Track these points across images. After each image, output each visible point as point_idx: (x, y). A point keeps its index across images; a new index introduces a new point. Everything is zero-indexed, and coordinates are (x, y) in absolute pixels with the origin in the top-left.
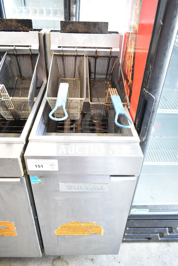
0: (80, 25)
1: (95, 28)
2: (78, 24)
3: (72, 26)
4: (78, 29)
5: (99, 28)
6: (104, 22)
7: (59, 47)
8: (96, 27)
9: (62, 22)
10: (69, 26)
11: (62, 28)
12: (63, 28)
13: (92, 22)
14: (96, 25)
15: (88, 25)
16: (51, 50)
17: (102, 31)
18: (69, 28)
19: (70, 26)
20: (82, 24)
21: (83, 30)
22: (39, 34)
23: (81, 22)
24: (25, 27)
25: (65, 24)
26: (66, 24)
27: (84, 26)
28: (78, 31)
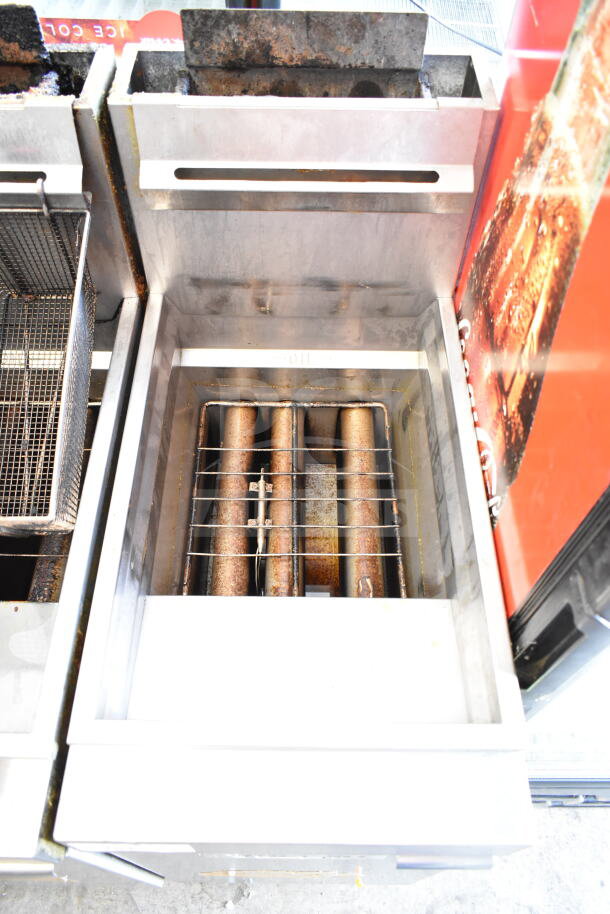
0: (284, 30)
1: (356, 42)
2: (274, 23)
3: (239, 34)
4: (270, 48)
5: (376, 42)
6: (408, 14)
7: (181, 174)
8: (363, 37)
9: (188, 18)
10: (223, 34)
11: (192, 46)
12: (197, 44)
13: (343, 14)
14: (364, 27)
15: (321, 29)
16: (146, 191)
17: (393, 58)
18: (227, 44)
19: (229, 33)
20: (290, 26)
21: (296, 52)
22: (75, 112)
23: (286, 14)
24: (6, 45)
25: (204, 24)
26: (210, 23)
27: (304, 36)
28: (273, 57)
